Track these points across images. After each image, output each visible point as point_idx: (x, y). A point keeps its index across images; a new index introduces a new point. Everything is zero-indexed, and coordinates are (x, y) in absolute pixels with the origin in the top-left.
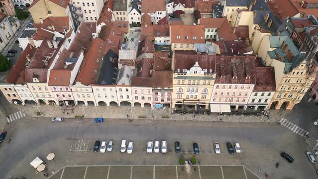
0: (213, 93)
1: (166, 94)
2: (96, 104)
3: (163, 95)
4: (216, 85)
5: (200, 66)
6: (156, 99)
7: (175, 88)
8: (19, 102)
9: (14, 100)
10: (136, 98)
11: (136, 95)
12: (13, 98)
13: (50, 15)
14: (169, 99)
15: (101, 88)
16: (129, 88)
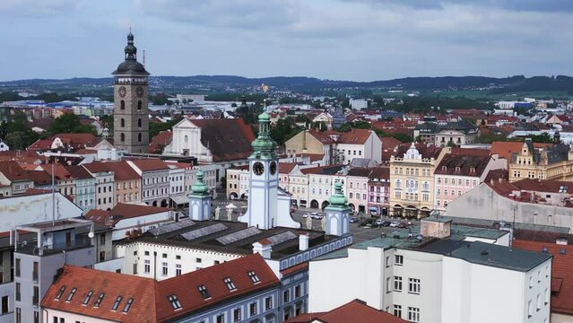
0: (436, 191)
1: (382, 189)
2: (308, 205)
3: (379, 191)
4: (437, 176)
5: (417, 148)
6: (372, 197)
7: (393, 180)
8: (236, 195)
9: (232, 193)
10: (351, 194)
11: (351, 191)
12: (233, 190)
13: (305, 151)
14: (386, 198)
15: (317, 177)
16: (344, 178)
